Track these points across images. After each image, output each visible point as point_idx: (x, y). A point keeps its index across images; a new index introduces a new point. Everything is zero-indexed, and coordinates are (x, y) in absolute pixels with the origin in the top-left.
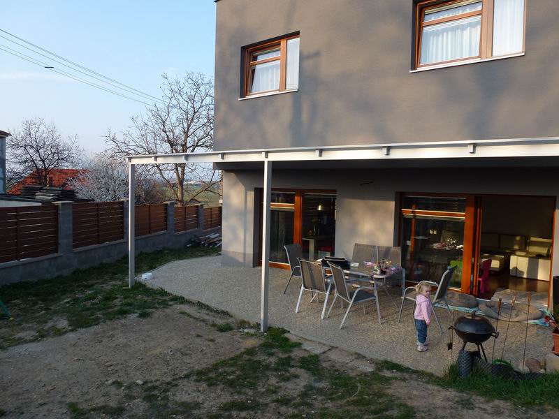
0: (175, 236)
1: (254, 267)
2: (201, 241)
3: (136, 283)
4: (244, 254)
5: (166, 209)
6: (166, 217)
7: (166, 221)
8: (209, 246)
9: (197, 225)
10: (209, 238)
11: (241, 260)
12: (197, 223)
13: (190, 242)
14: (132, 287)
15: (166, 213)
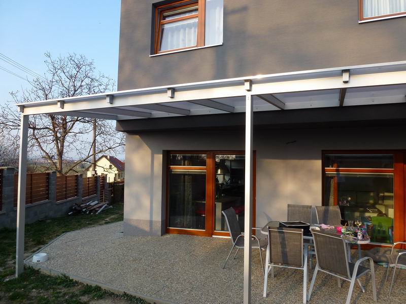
0: (58, 205)
1: (162, 235)
2: (82, 208)
3: (25, 269)
4: (151, 222)
5: (48, 178)
6: (48, 186)
7: (48, 190)
8: (90, 213)
9: (76, 193)
10: (89, 205)
11: (147, 228)
12: (77, 192)
13: (71, 209)
14: (20, 275)
15: (48, 182)
